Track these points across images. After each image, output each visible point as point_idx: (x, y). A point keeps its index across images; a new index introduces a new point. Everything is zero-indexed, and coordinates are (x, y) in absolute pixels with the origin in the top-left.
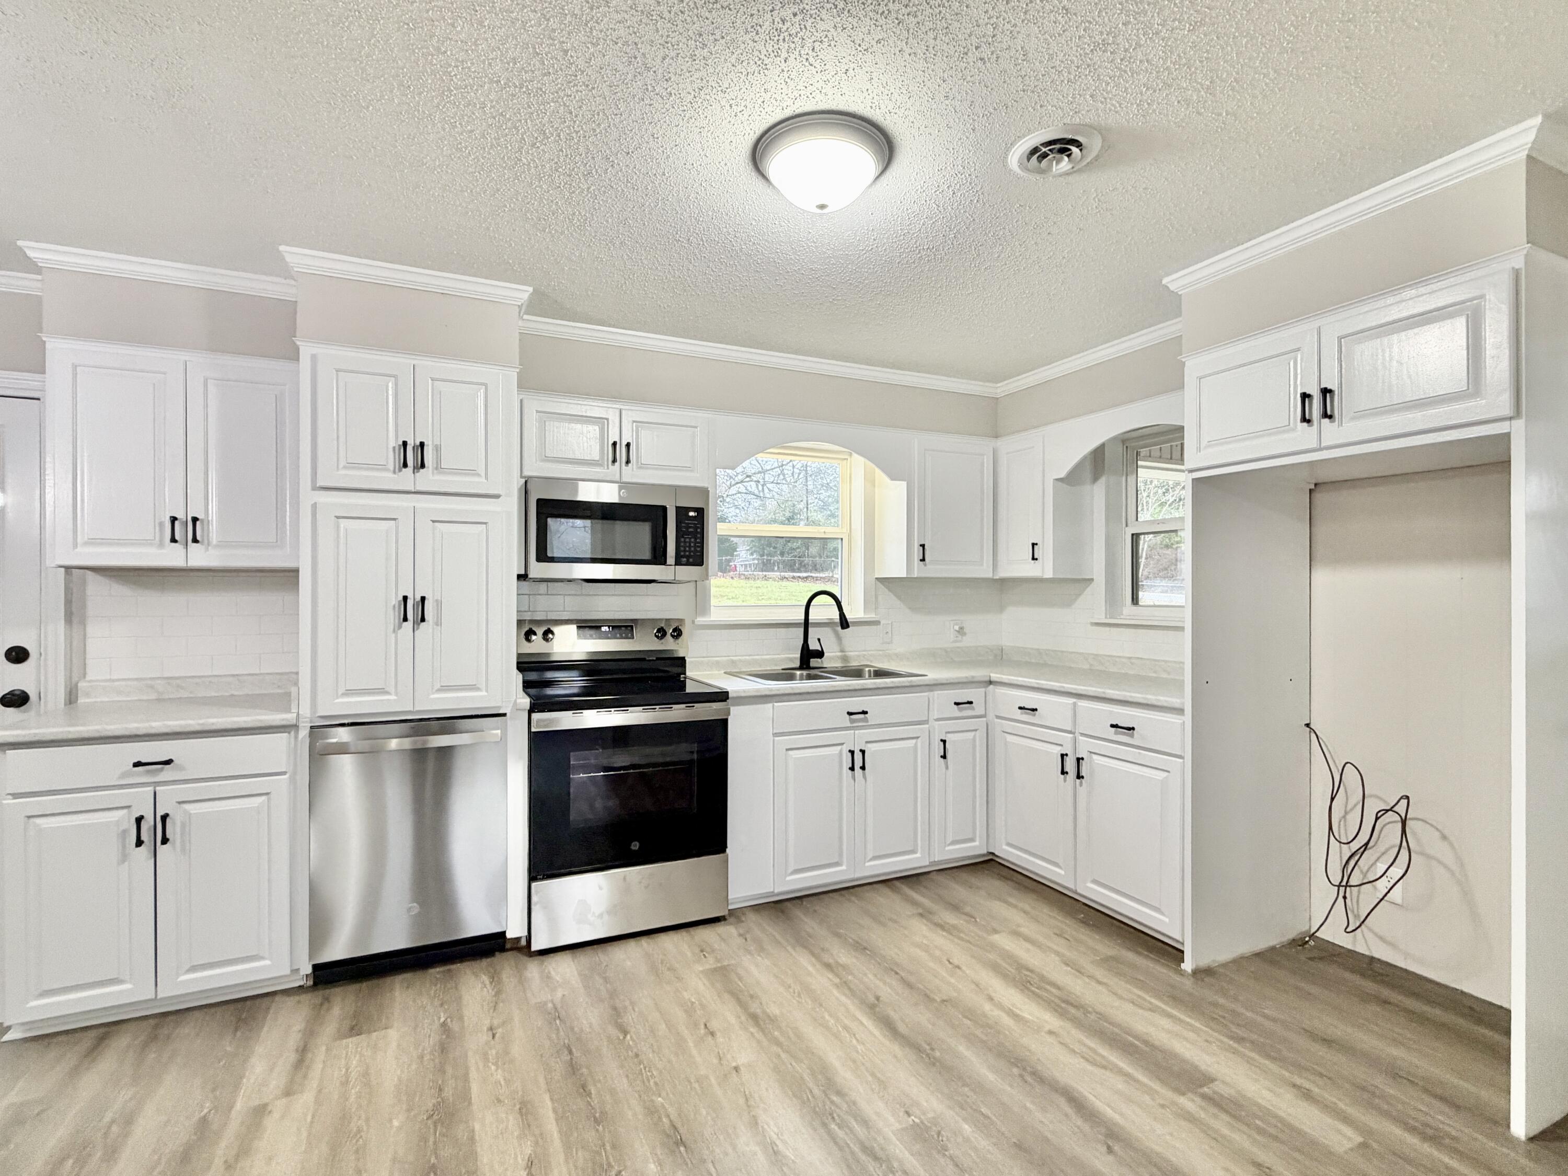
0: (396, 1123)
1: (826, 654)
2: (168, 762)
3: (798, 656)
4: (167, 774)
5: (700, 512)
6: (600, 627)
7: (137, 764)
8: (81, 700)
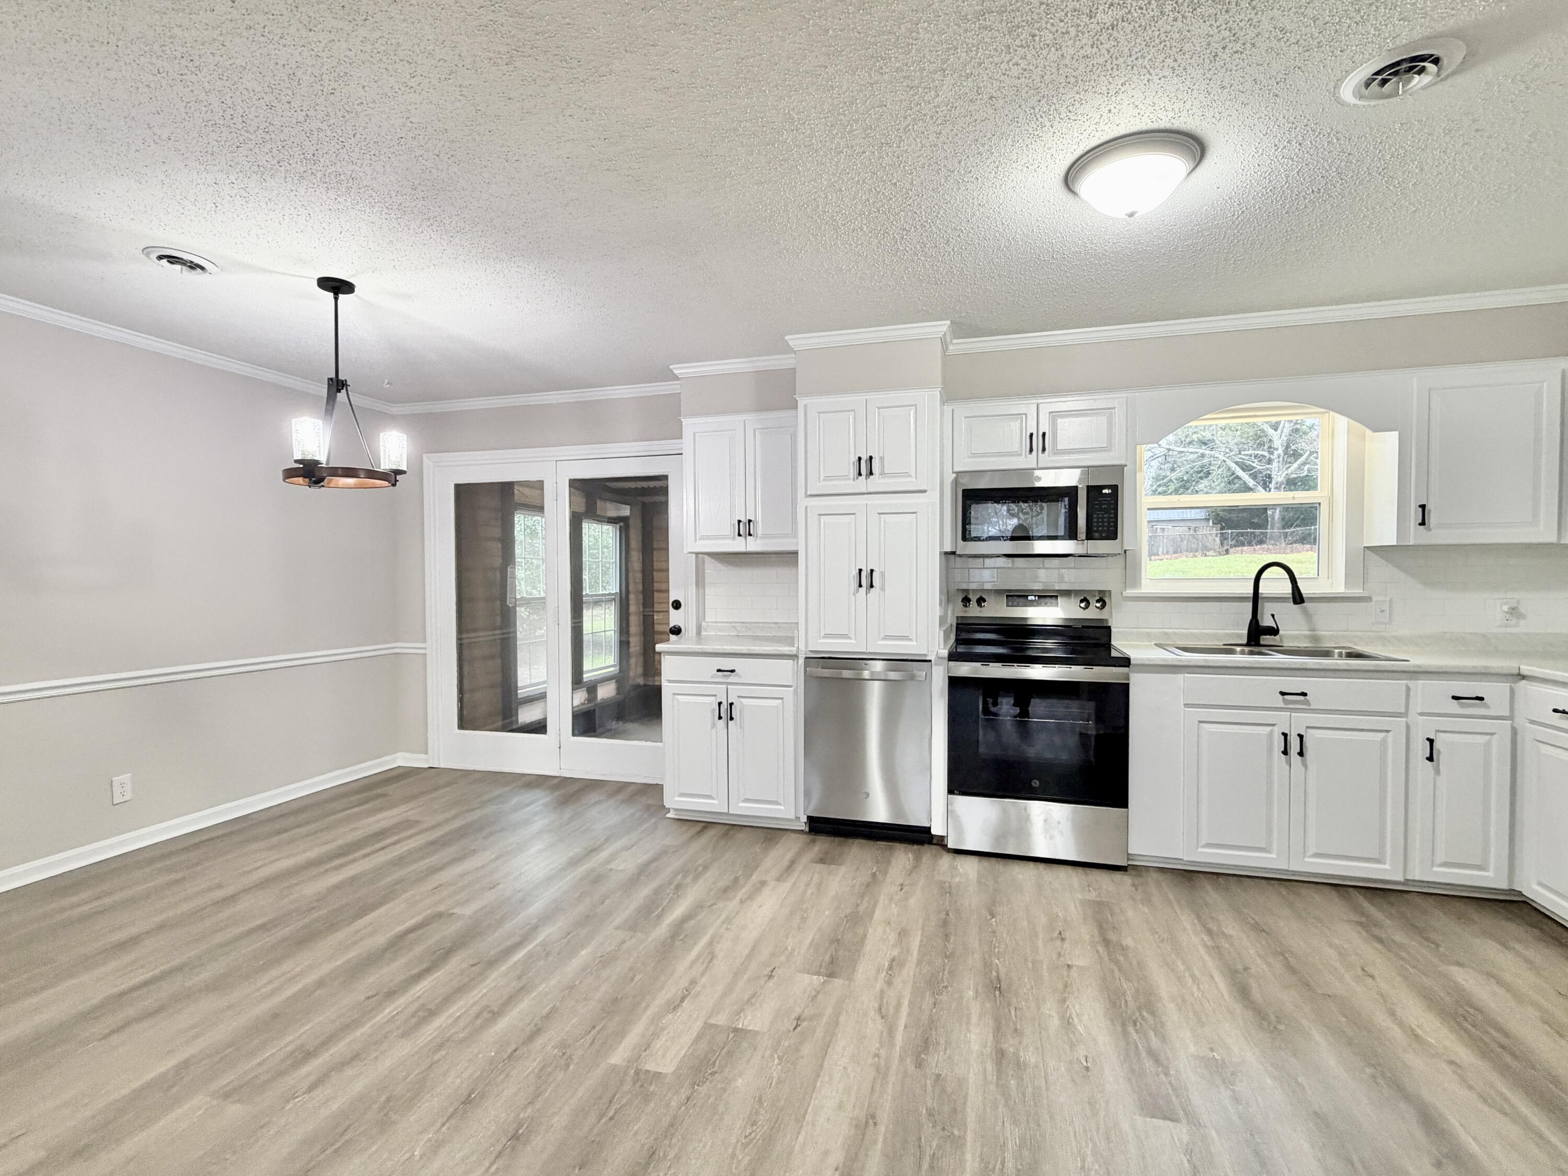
0: (827, 913)
1: (1281, 632)
2: (733, 671)
3: (1246, 632)
4: (732, 678)
5: (1115, 488)
6: (1027, 596)
7: (719, 671)
8: (703, 633)
